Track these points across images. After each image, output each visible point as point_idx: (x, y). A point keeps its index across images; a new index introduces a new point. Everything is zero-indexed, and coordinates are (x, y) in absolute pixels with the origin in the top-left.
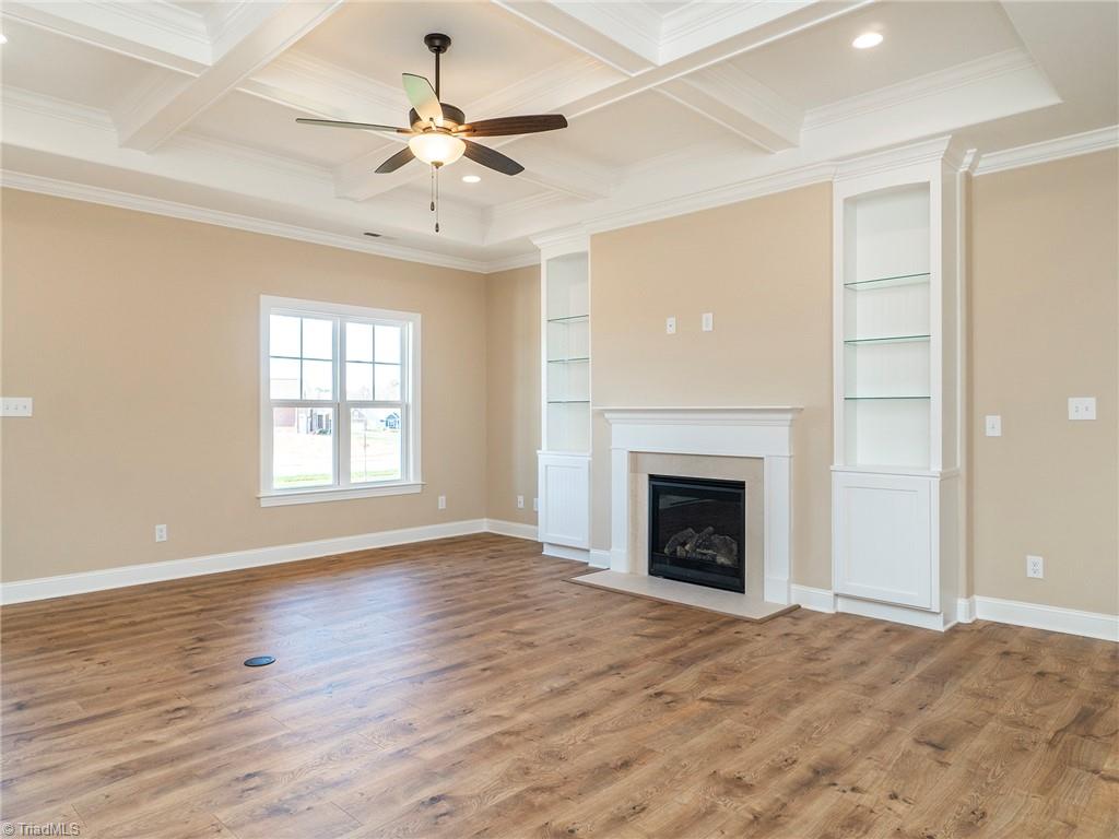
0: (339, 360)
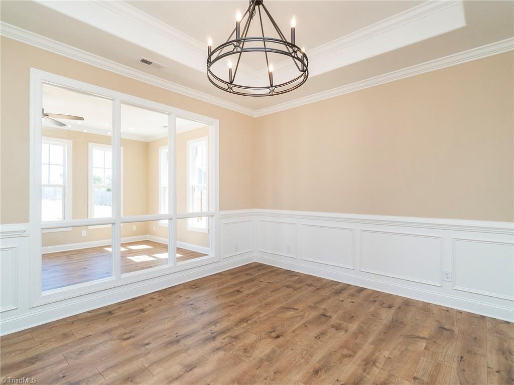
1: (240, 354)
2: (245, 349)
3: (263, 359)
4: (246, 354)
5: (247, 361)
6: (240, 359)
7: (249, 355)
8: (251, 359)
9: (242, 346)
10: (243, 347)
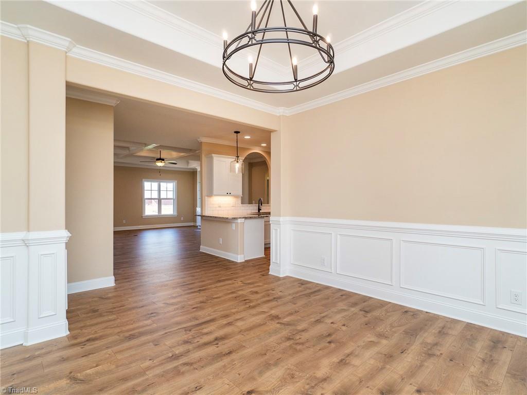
0: (159, 190)
1: (297, 373)
2: (293, 377)
3: (274, 366)
4: (291, 373)
5: (290, 365)
6: (297, 367)
7: (288, 371)
8: (286, 367)
9: (297, 382)
10: (295, 380)
